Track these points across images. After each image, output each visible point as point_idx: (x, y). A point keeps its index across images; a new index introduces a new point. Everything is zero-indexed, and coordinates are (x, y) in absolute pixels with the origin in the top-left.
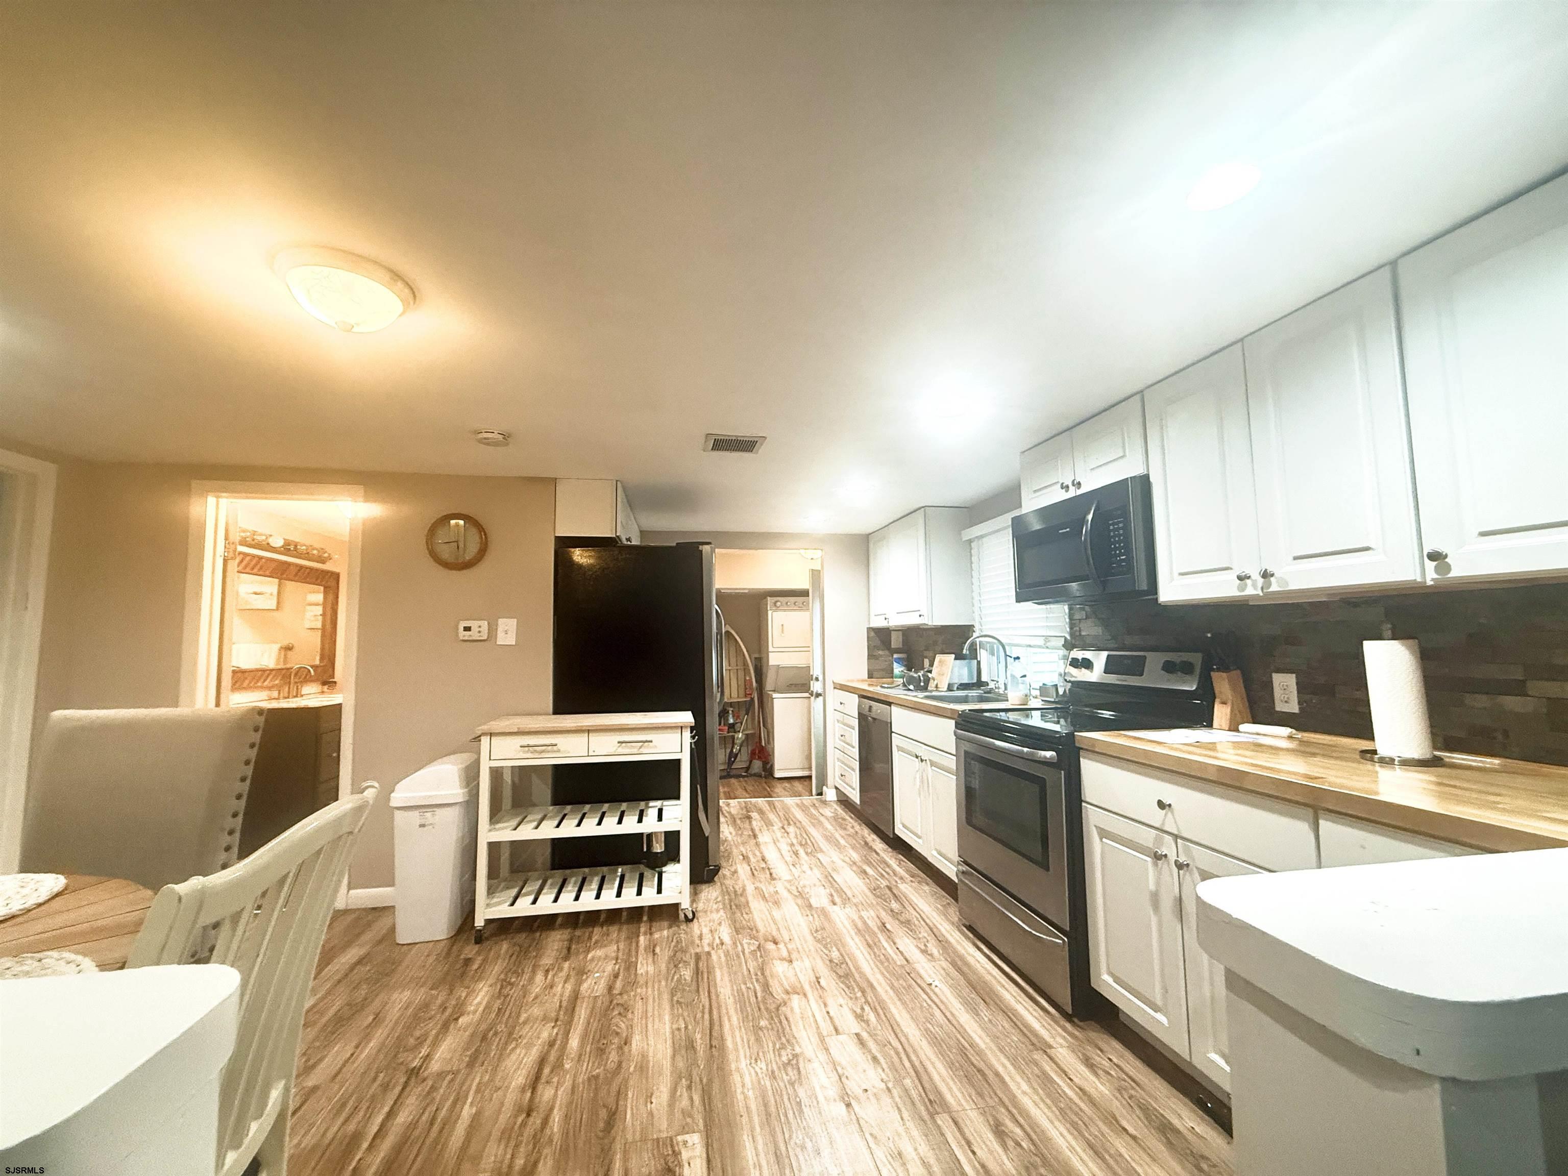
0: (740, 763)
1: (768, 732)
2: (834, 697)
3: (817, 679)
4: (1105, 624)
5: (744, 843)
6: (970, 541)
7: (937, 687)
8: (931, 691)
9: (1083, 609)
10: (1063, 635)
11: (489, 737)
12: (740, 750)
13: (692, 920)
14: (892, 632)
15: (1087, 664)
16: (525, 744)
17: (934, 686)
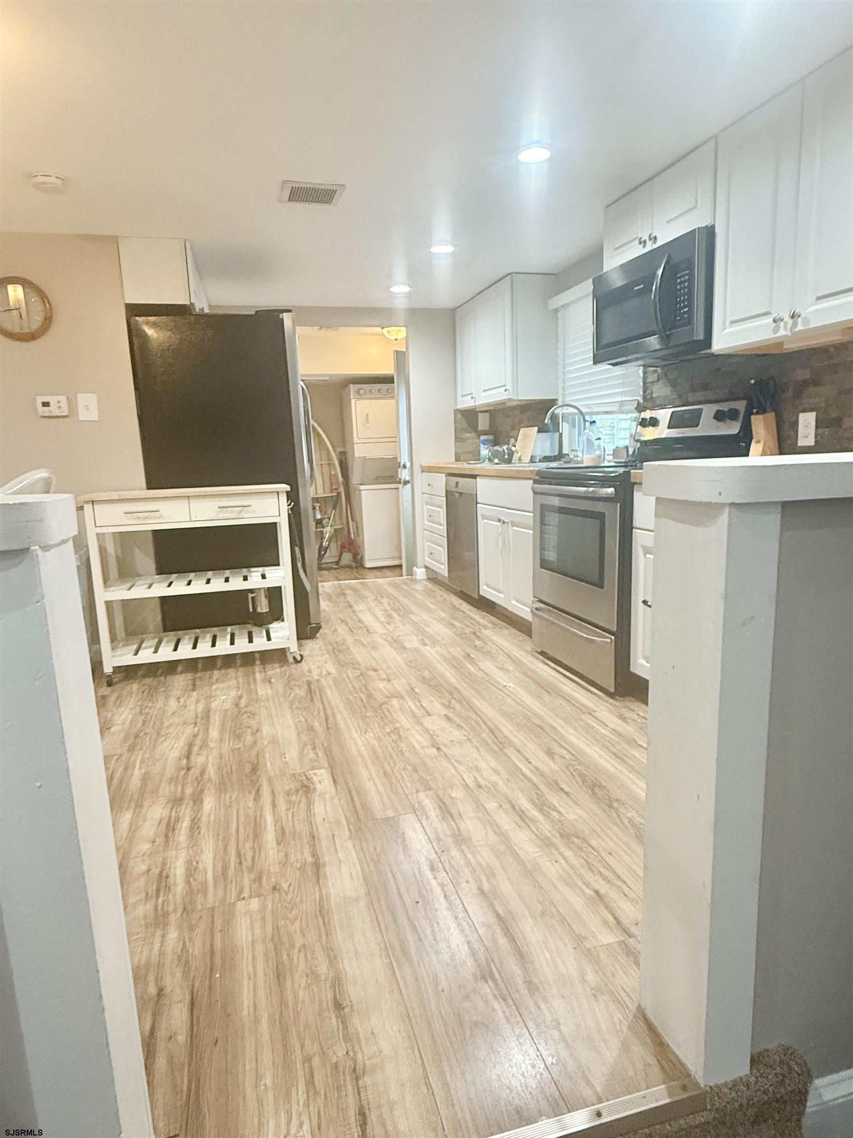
0: (330, 557)
1: (357, 527)
2: (421, 481)
3: (405, 467)
4: (673, 384)
5: (340, 612)
6: (556, 311)
7: (520, 459)
8: (515, 463)
9: (656, 371)
10: (635, 398)
11: (91, 505)
12: (329, 545)
13: (300, 662)
14: (480, 414)
15: (654, 422)
16: (128, 511)
17: (517, 458)
